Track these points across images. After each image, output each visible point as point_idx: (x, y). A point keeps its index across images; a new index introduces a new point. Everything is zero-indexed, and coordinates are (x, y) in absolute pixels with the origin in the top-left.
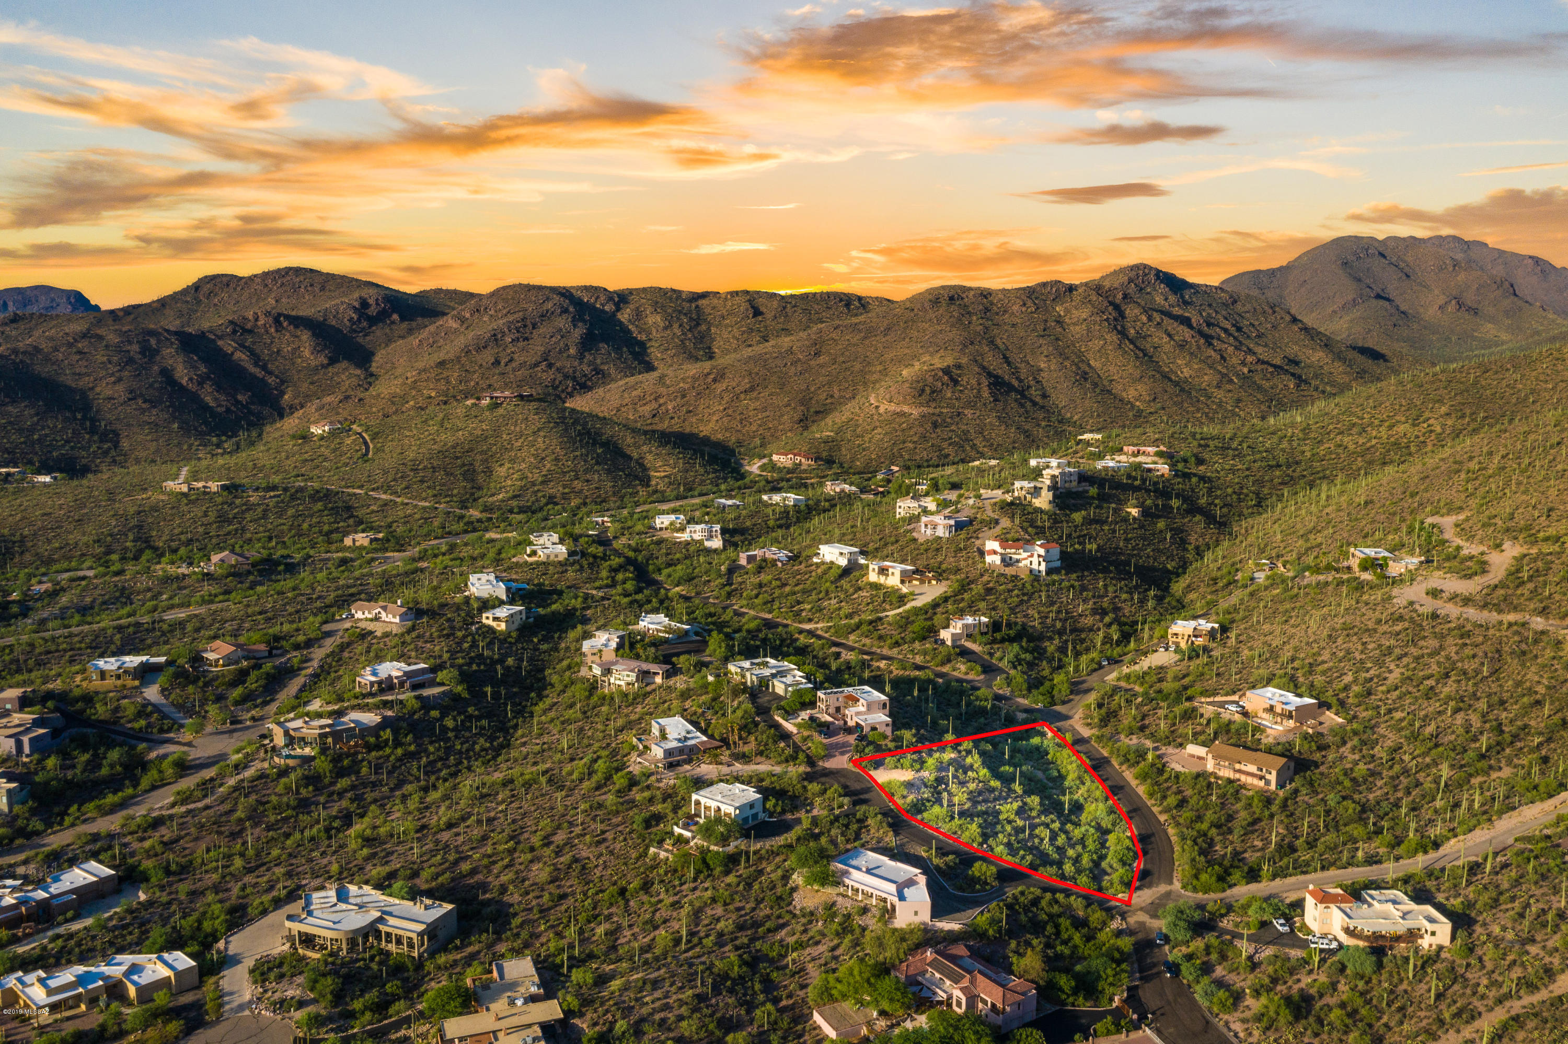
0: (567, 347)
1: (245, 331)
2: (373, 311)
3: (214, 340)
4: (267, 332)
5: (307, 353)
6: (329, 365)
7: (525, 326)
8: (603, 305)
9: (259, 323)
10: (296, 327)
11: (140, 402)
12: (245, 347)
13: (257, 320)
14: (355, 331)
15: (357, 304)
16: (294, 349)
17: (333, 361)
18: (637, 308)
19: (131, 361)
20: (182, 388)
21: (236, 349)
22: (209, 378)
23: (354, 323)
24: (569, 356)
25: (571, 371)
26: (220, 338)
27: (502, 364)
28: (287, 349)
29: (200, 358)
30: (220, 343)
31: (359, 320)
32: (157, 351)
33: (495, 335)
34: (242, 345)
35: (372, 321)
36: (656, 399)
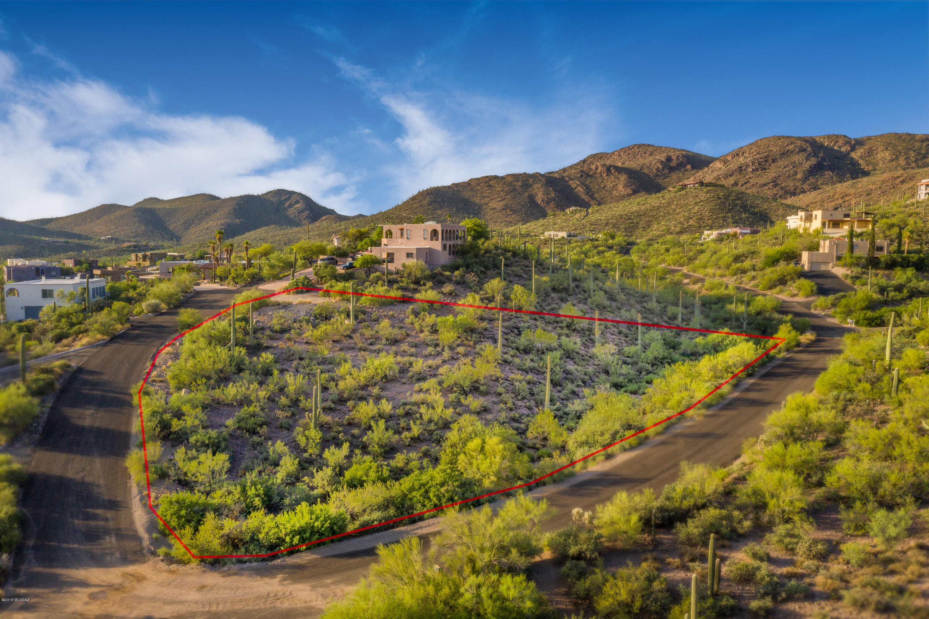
0: (796, 173)
1: (588, 175)
2: (674, 164)
3: (568, 181)
4: (601, 176)
5: (620, 187)
6: (632, 194)
7: (766, 161)
8: (840, 147)
9: (598, 171)
10: (619, 173)
11: (508, 210)
12: (584, 184)
13: (597, 169)
14: (659, 176)
15: (663, 159)
16: (614, 186)
17: (635, 192)
18: (870, 148)
19: (514, 190)
20: (537, 205)
21: (578, 185)
22: (554, 200)
23: (660, 171)
24: (795, 179)
25: (793, 188)
26: (571, 179)
27: (740, 185)
28: (610, 185)
29: (554, 190)
30: (571, 182)
31: (663, 169)
32: (531, 186)
33: (741, 167)
34: (583, 184)
35: (672, 169)
36: (842, 198)
